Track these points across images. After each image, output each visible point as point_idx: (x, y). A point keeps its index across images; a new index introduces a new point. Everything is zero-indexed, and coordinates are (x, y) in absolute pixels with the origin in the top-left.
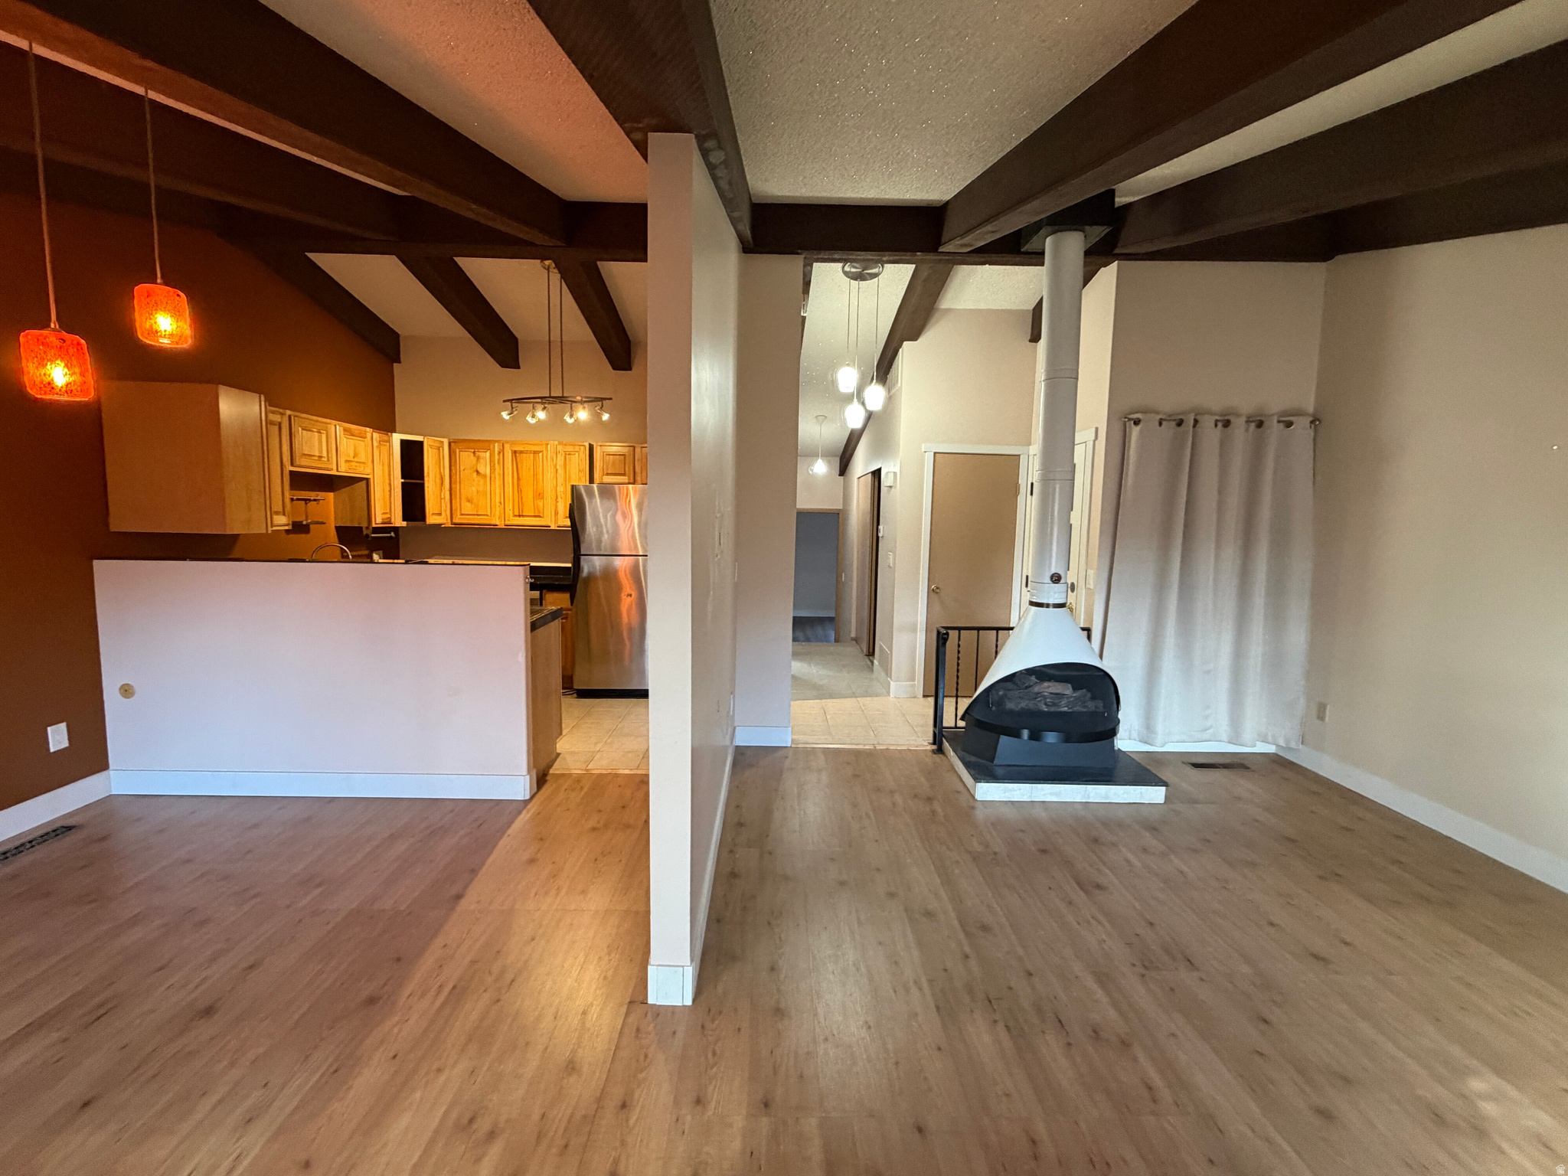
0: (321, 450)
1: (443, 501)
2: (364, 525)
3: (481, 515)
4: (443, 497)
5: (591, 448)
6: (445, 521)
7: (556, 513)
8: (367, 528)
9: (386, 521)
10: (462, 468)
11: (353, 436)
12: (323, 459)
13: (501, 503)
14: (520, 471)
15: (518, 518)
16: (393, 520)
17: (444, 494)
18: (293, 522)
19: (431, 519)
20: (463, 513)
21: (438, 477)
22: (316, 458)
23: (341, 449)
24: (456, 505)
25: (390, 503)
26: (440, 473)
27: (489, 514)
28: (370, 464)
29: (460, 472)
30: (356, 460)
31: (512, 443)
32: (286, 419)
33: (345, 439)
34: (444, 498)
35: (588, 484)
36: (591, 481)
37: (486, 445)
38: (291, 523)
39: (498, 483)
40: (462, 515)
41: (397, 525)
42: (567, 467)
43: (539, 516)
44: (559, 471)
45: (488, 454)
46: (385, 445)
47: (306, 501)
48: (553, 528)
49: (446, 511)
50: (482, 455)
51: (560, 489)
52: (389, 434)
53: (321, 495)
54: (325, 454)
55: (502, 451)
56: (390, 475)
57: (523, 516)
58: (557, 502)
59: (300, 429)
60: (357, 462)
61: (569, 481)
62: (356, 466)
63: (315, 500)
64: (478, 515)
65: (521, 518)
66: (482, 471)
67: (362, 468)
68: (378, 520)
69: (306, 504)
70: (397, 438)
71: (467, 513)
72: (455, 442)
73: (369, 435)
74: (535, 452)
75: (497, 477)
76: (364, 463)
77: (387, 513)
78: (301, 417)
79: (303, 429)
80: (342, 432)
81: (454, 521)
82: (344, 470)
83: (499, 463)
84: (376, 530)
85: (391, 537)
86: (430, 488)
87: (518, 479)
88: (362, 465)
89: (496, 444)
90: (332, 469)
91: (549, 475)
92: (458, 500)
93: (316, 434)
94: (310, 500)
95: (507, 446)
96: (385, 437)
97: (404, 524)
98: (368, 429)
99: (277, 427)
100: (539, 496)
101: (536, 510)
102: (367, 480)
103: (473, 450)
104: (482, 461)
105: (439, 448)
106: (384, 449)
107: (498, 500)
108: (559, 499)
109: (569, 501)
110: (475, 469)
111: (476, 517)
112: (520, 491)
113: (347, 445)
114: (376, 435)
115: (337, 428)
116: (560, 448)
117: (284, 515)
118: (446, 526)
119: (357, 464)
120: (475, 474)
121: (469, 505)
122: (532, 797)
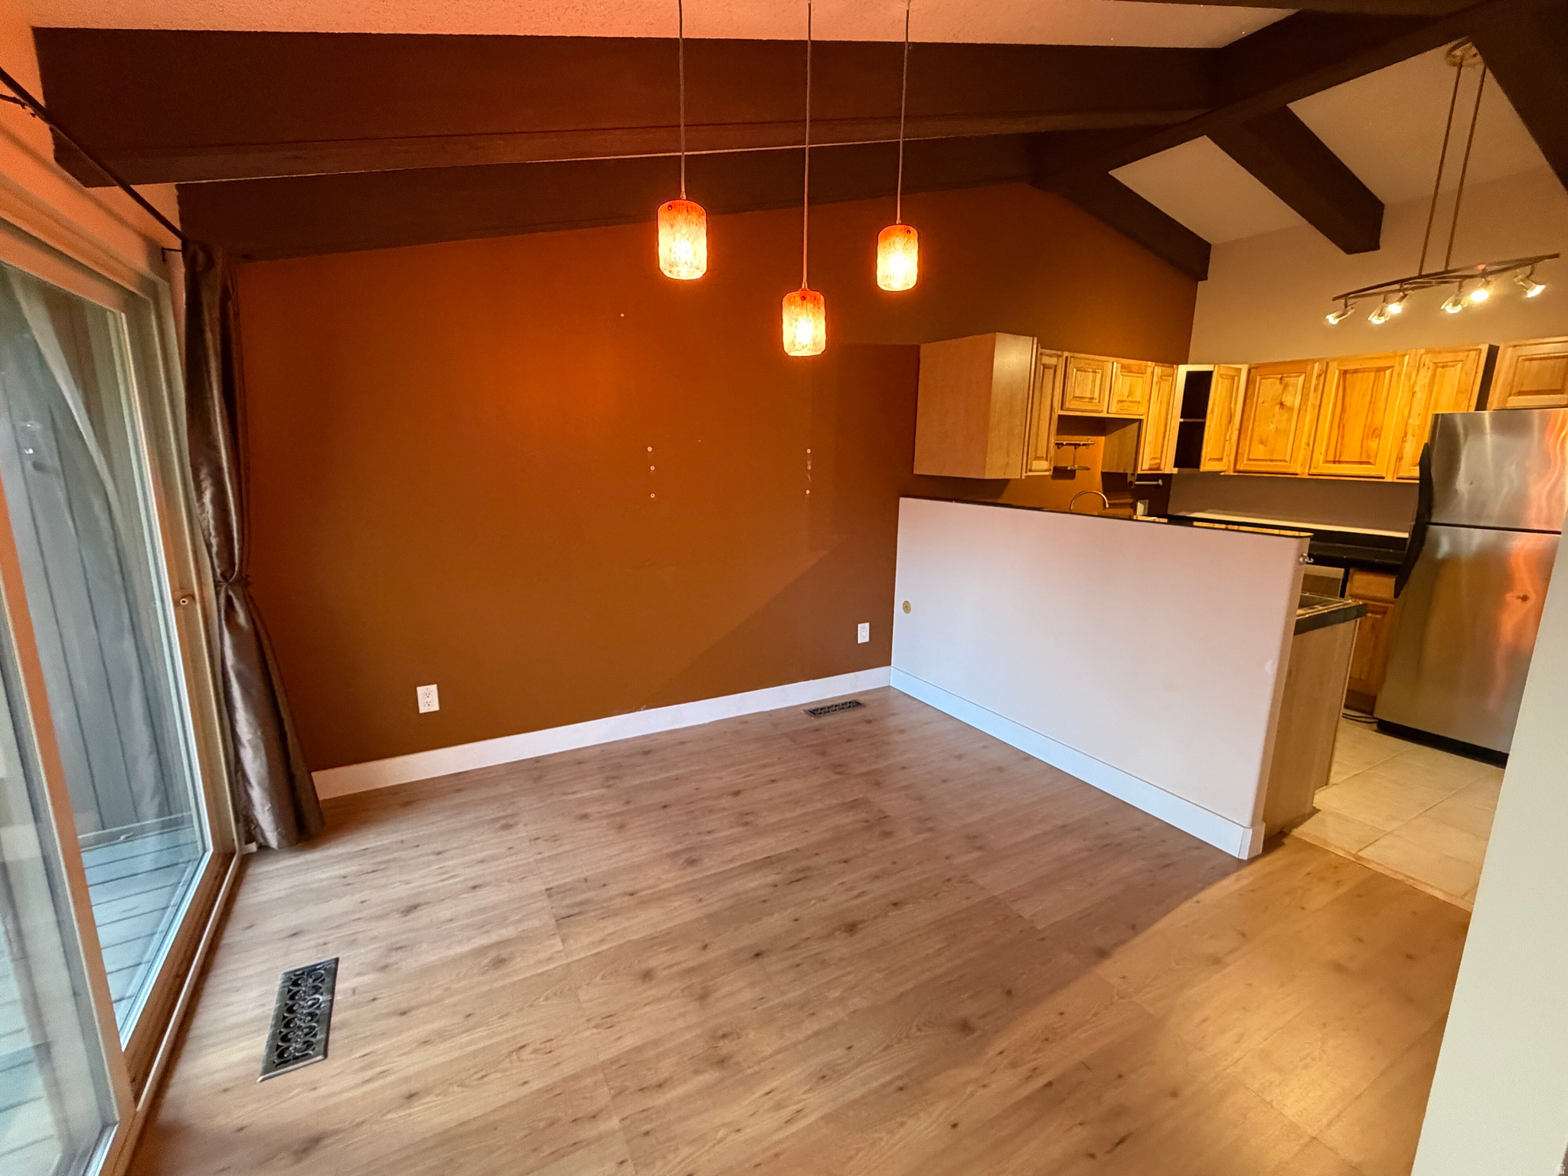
0: (1093, 392)
1: (1227, 443)
2: (1130, 471)
3: (1276, 460)
4: (1228, 438)
5: (1493, 352)
6: (1226, 468)
7: (1400, 458)
8: (1133, 475)
9: (1154, 467)
10: (1260, 401)
11: (1131, 372)
12: (1094, 401)
13: (1308, 445)
14: (1347, 399)
15: (1332, 465)
16: (1162, 467)
17: (1231, 434)
18: (1055, 468)
19: (1206, 466)
20: (1251, 457)
21: (1226, 412)
22: (1087, 400)
23: (1115, 389)
24: (1244, 448)
25: (1163, 446)
26: (1230, 409)
27: (1288, 459)
28: (1145, 403)
29: (1257, 405)
30: (1130, 399)
31: (1341, 360)
32: (1062, 361)
33: (1121, 377)
34: (1230, 439)
35: (1472, 410)
36: (1481, 404)
37: (1300, 366)
38: (1052, 468)
39: (1309, 418)
40: (1249, 460)
41: (1167, 472)
42: (1435, 388)
43: (1368, 463)
44: (1418, 396)
45: (1302, 378)
46: (1166, 380)
47: (1076, 445)
48: (1388, 479)
49: (1229, 455)
50: (1292, 380)
51: (1415, 421)
52: (1175, 366)
53: (1091, 439)
54: (1096, 395)
55: (1324, 373)
56: (1167, 414)
57: (1340, 462)
58: (1404, 441)
59: (1075, 370)
60: (1131, 402)
61: (1435, 407)
62: (1129, 407)
63: (1084, 445)
64: (1271, 460)
65: (1337, 465)
66: (1288, 403)
67: (1136, 408)
68: (1145, 466)
69: (1075, 448)
70: (1183, 370)
71: (1258, 458)
72: (1256, 368)
73: (1149, 370)
74: (1379, 370)
75: (1309, 408)
76: (1139, 402)
77: (1157, 458)
78: (1077, 358)
79: (1078, 370)
80: (1119, 370)
81: (1238, 468)
82: (1114, 412)
83: (1316, 390)
84: (1142, 477)
85: (1158, 485)
86: (1213, 427)
87: (1343, 410)
88: (1136, 405)
89: (1317, 365)
90: (1102, 411)
91: (1399, 400)
92: (1248, 442)
93: (1091, 374)
94: (1079, 445)
95: (1333, 366)
96: (1168, 370)
97: (1175, 471)
98: (1150, 363)
99: (1052, 371)
100: (1375, 432)
101: (1364, 454)
102: (1140, 421)
103: (1280, 376)
104: (1291, 389)
105: (1233, 378)
106: (1166, 386)
107: (1304, 441)
108: (1409, 437)
109: (1426, 439)
110: (1278, 401)
111: (1269, 463)
112: (1341, 426)
113: (1122, 384)
114: (1158, 370)
115: (1114, 365)
116: (1427, 359)
117: (1047, 460)
118: (1227, 473)
119: (1131, 404)
120: (1277, 407)
121: (1261, 447)
122: (1252, 860)
